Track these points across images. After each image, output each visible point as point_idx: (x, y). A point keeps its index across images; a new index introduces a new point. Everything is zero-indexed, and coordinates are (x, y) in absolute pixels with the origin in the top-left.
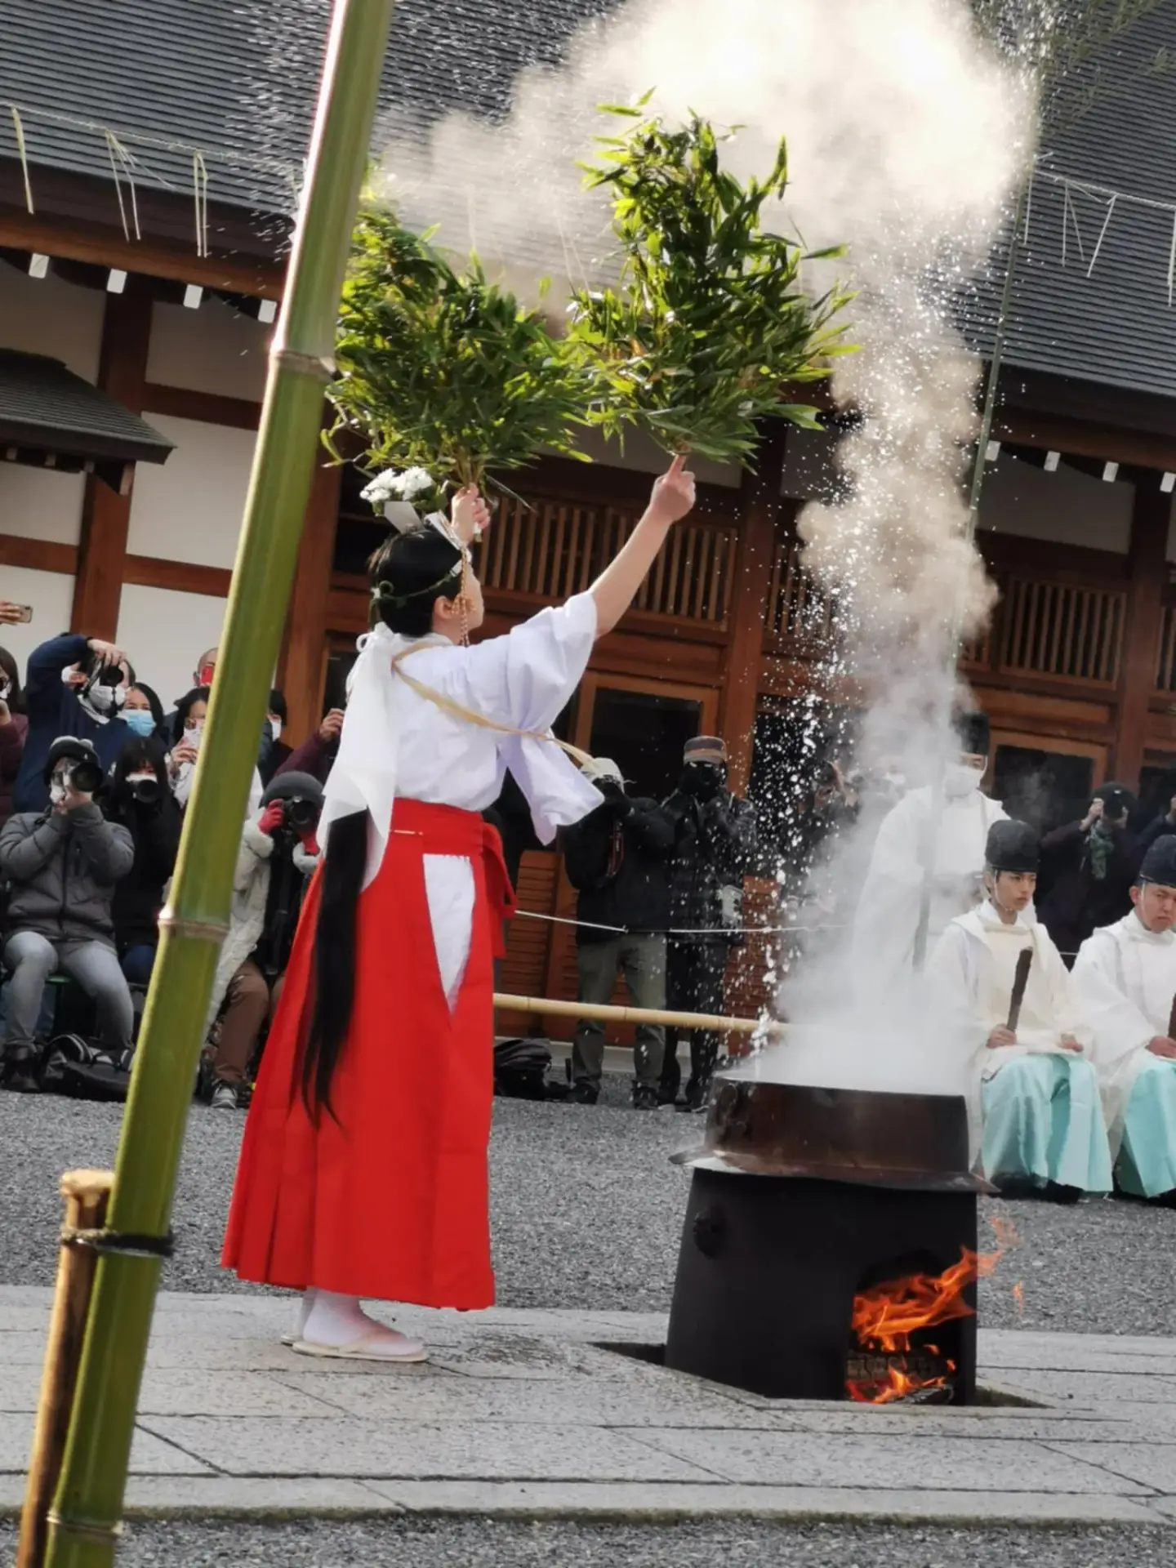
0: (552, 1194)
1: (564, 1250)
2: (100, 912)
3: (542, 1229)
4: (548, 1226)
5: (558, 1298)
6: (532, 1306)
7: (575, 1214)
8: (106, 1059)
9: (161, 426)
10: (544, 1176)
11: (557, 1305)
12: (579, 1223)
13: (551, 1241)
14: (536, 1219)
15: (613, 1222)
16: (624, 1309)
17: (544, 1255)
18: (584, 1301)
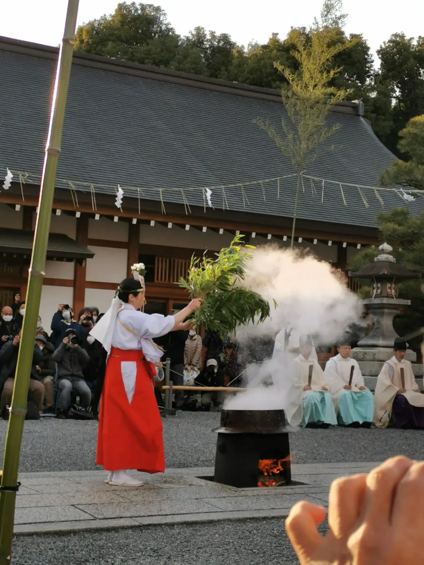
0: (194, 437)
1: (195, 452)
2: (81, 373)
3: (190, 446)
4: (192, 445)
5: (191, 465)
6: (184, 467)
7: (199, 442)
8: (83, 409)
9: (92, 249)
10: (193, 432)
11: (191, 467)
12: (200, 444)
13: (192, 450)
14: (189, 444)
15: (209, 443)
16: (207, 466)
17: (190, 453)
18: (198, 465)
